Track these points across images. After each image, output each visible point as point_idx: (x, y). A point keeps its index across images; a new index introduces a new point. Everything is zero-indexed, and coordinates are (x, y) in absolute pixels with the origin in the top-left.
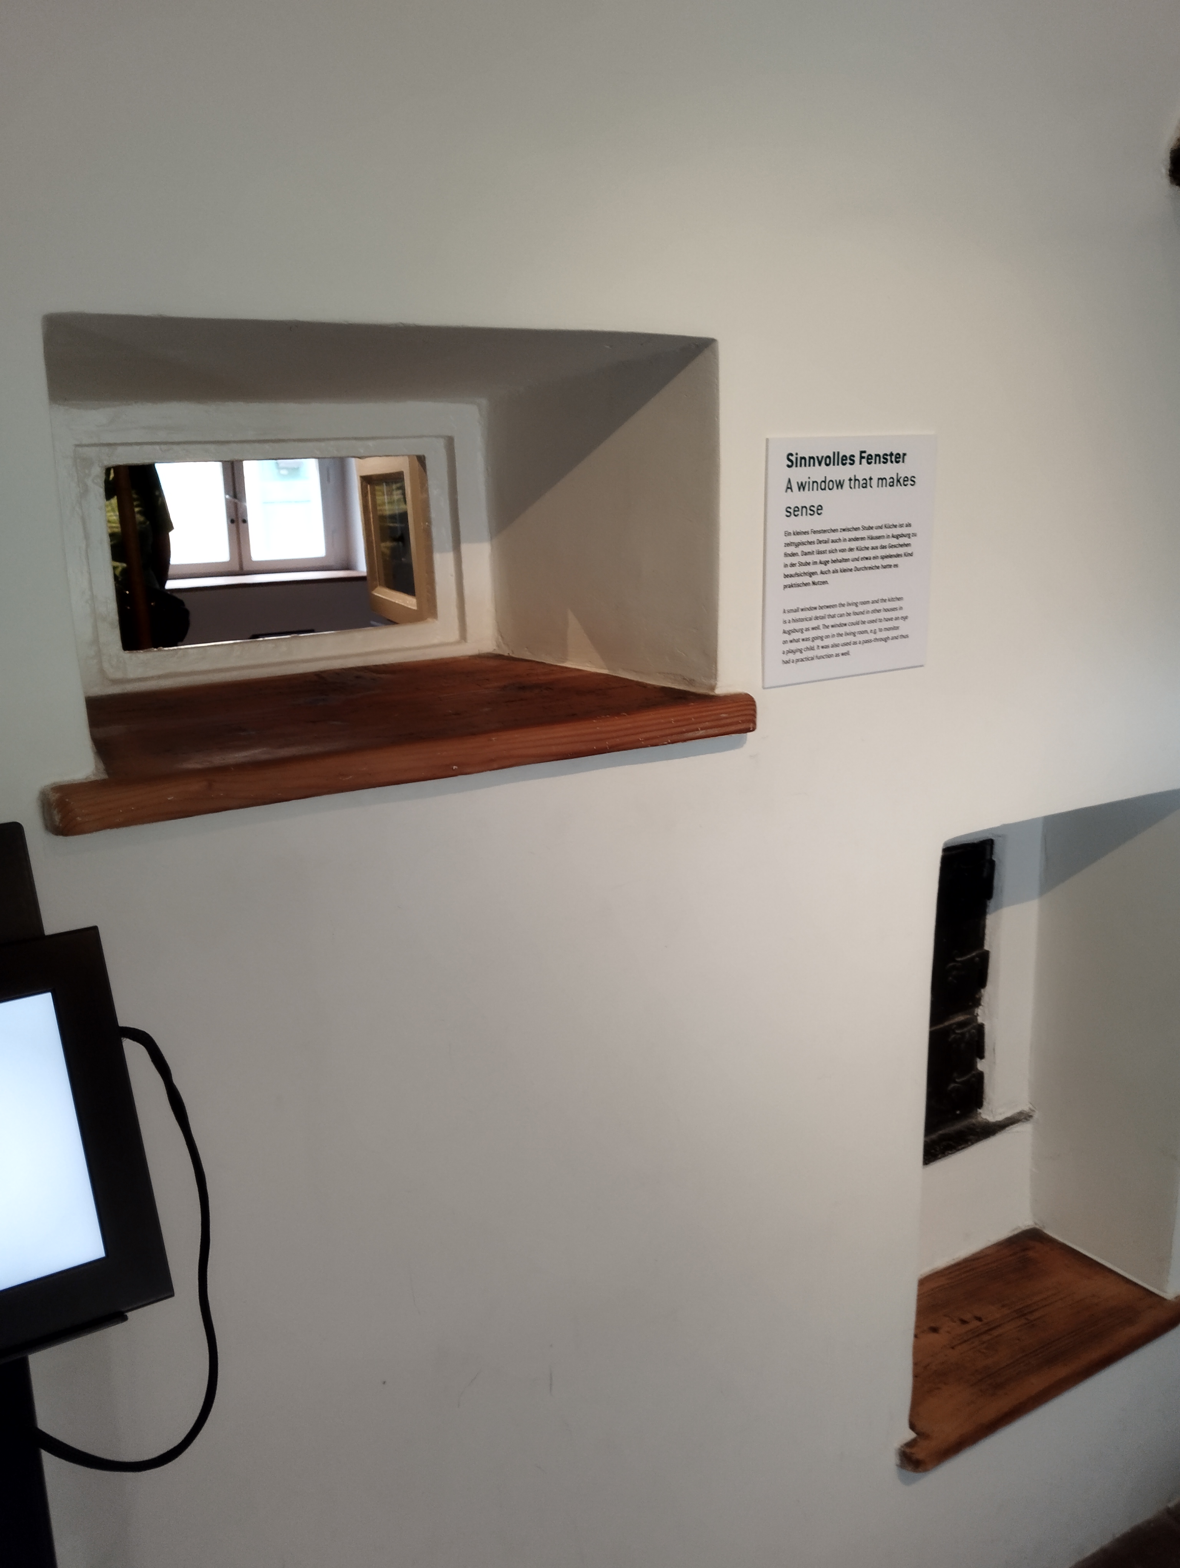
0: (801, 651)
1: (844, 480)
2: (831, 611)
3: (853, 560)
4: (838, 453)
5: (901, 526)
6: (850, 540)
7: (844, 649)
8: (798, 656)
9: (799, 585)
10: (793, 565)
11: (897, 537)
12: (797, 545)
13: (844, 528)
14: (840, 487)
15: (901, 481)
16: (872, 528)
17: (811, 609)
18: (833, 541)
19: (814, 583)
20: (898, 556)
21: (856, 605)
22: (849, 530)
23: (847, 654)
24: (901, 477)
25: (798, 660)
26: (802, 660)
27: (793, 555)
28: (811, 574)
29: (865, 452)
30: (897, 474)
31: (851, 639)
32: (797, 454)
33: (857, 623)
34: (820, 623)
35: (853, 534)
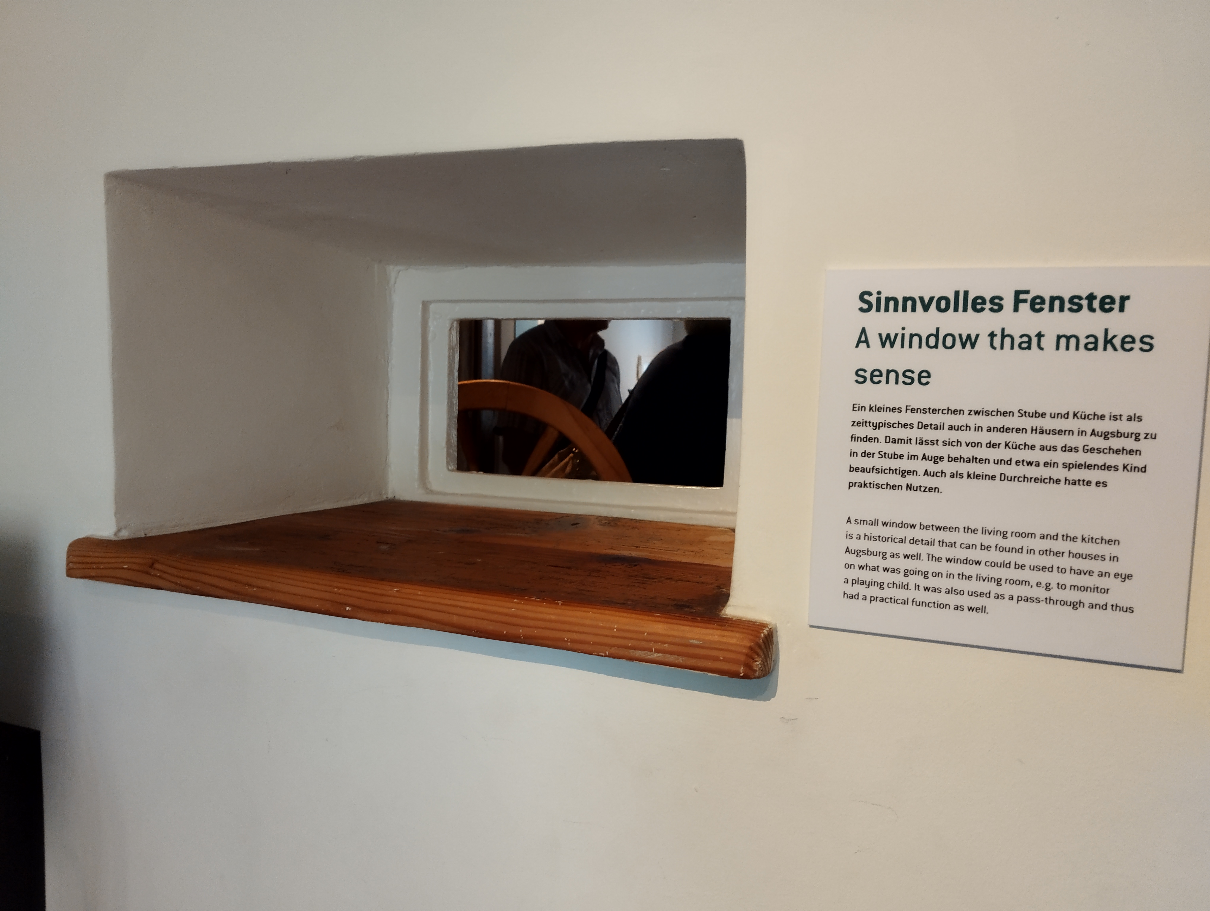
0: (881, 586)
1: (977, 336)
2: (948, 537)
3: (997, 462)
4: (966, 293)
5: (1115, 418)
6: (989, 430)
7: (977, 602)
8: (874, 591)
9: (878, 486)
10: (866, 454)
11: (1106, 436)
12: (877, 426)
13: (979, 409)
14: (968, 345)
15: (1117, 342)
16: (1043, 415)
17: (902, 525)
18: (951, 428)
19: (909, 487)
20: (1106, 467)
21: (1004, 535)
22: (988, 413)
23: (983, 609)
24: (1114, 337)
25: (873, 599)
26: (883, 600)
27: (868, 439)
28: (904, 473)
29: (1027, 292)
30: (1106, 331)
31: (992, 587)
32: (879, 293)
33: (1007, 565)
34: (924, 550)
35: (999, 421)
